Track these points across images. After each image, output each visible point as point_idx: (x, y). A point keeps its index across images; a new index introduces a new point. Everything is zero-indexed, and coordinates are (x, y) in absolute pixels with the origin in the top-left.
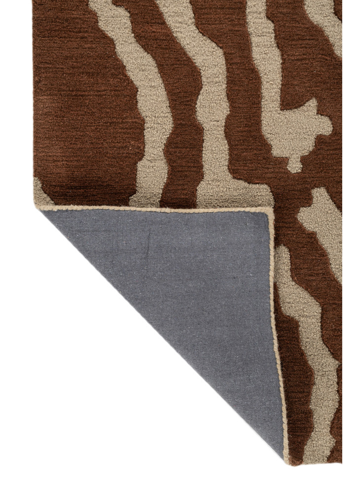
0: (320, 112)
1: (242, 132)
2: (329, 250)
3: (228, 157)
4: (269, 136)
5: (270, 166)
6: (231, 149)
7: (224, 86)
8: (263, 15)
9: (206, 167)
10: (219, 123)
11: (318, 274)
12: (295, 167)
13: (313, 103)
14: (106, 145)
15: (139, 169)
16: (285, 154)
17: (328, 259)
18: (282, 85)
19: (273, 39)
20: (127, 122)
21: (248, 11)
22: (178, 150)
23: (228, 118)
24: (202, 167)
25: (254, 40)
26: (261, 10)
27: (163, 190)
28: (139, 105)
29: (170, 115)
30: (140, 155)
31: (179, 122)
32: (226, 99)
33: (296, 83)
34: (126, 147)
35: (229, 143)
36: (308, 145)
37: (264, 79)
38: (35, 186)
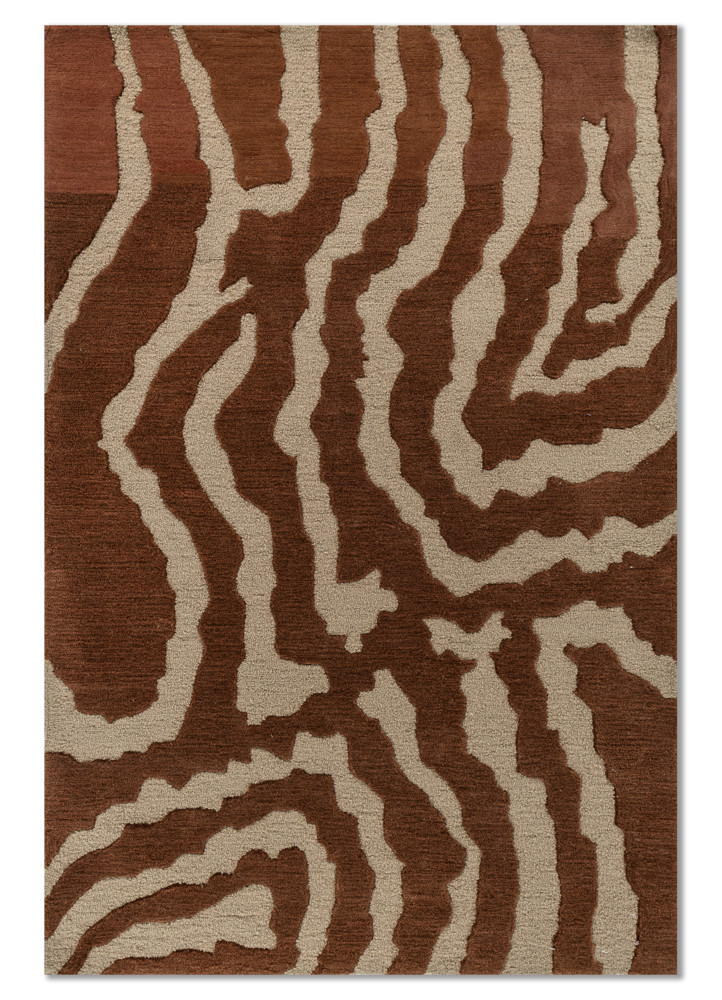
0: (384, 584)
1: (291, 607)
2: (393, 740)
3: (274, 635)
4: (322, 612)
5: (324, 646)
6: (279, 626)
7: (270, 556)
8: (317, 477)
9: (248, 646)
10: (264, 598)
11: (380, 767)
12: (354, 646)
13: (375, 576)
14: (130, 623)
15: (169, 648)
16: (342, 632)
17: (393, 750)
18: (339, 555)
19: (328, 505)
20: (155, 598)
21: (298, 472)
22: (215, 627)
23: (275, 591)
24: (243, 646)
25: (306, 505)
26: (313, 471)
27: (197, 671)
28: (169, 577)
29: (205, 588)
30: (170, 632)
31: (216, 597)
32: (272, 571)
33: (354, 553)
34: (153, 624)
35: (276, 619)
36: (369, 623)
37: (318, 549)
38: (47, 670)
